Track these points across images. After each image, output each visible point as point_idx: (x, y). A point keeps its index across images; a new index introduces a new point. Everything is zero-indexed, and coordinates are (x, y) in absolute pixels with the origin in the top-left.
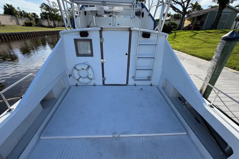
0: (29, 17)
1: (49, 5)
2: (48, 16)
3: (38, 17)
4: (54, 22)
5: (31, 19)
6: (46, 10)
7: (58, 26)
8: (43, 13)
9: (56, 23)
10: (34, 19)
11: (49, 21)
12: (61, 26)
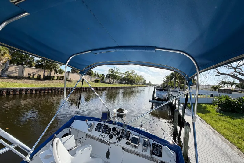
0: (99, 77)
1: (114, 70)
2: (111, 76)
3: (104, 76)
4: (114, 80)
5: (99, 78)
6: (111, 73)
7: (116, 83)
8: (109, 74)
9: (115, 80)
10: (101, 78)
11: (111, 80)
12: (117, 83)
